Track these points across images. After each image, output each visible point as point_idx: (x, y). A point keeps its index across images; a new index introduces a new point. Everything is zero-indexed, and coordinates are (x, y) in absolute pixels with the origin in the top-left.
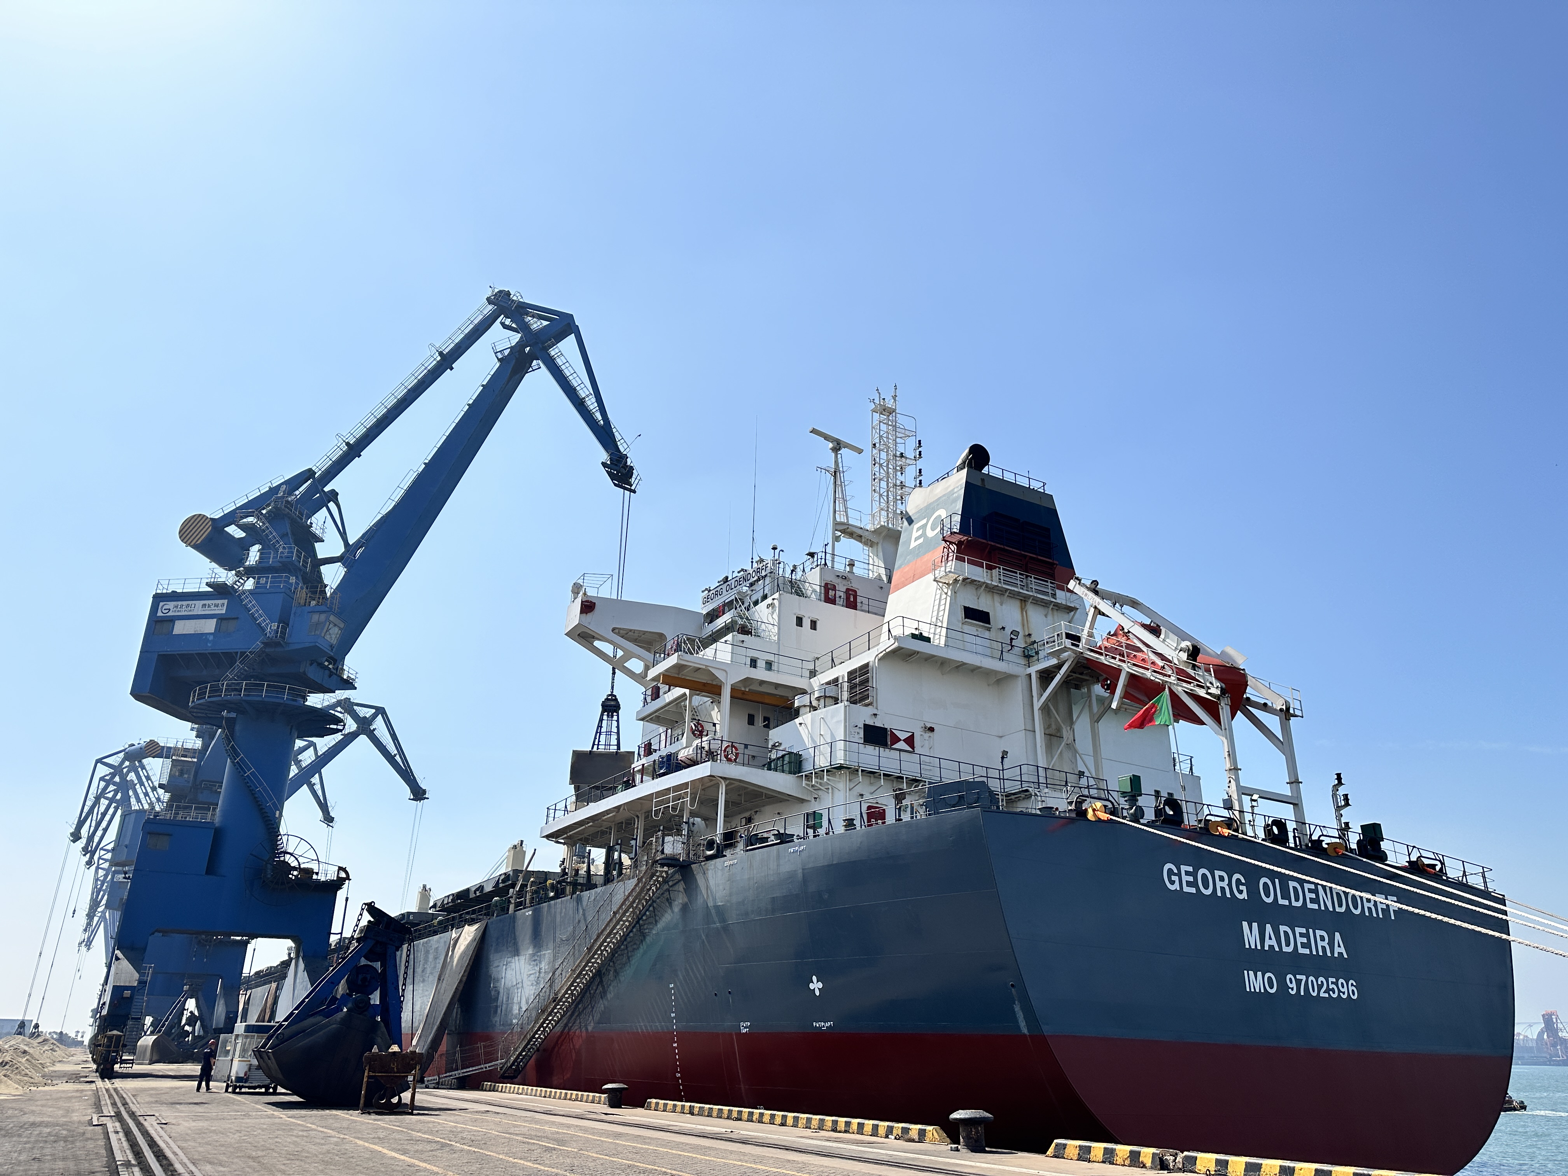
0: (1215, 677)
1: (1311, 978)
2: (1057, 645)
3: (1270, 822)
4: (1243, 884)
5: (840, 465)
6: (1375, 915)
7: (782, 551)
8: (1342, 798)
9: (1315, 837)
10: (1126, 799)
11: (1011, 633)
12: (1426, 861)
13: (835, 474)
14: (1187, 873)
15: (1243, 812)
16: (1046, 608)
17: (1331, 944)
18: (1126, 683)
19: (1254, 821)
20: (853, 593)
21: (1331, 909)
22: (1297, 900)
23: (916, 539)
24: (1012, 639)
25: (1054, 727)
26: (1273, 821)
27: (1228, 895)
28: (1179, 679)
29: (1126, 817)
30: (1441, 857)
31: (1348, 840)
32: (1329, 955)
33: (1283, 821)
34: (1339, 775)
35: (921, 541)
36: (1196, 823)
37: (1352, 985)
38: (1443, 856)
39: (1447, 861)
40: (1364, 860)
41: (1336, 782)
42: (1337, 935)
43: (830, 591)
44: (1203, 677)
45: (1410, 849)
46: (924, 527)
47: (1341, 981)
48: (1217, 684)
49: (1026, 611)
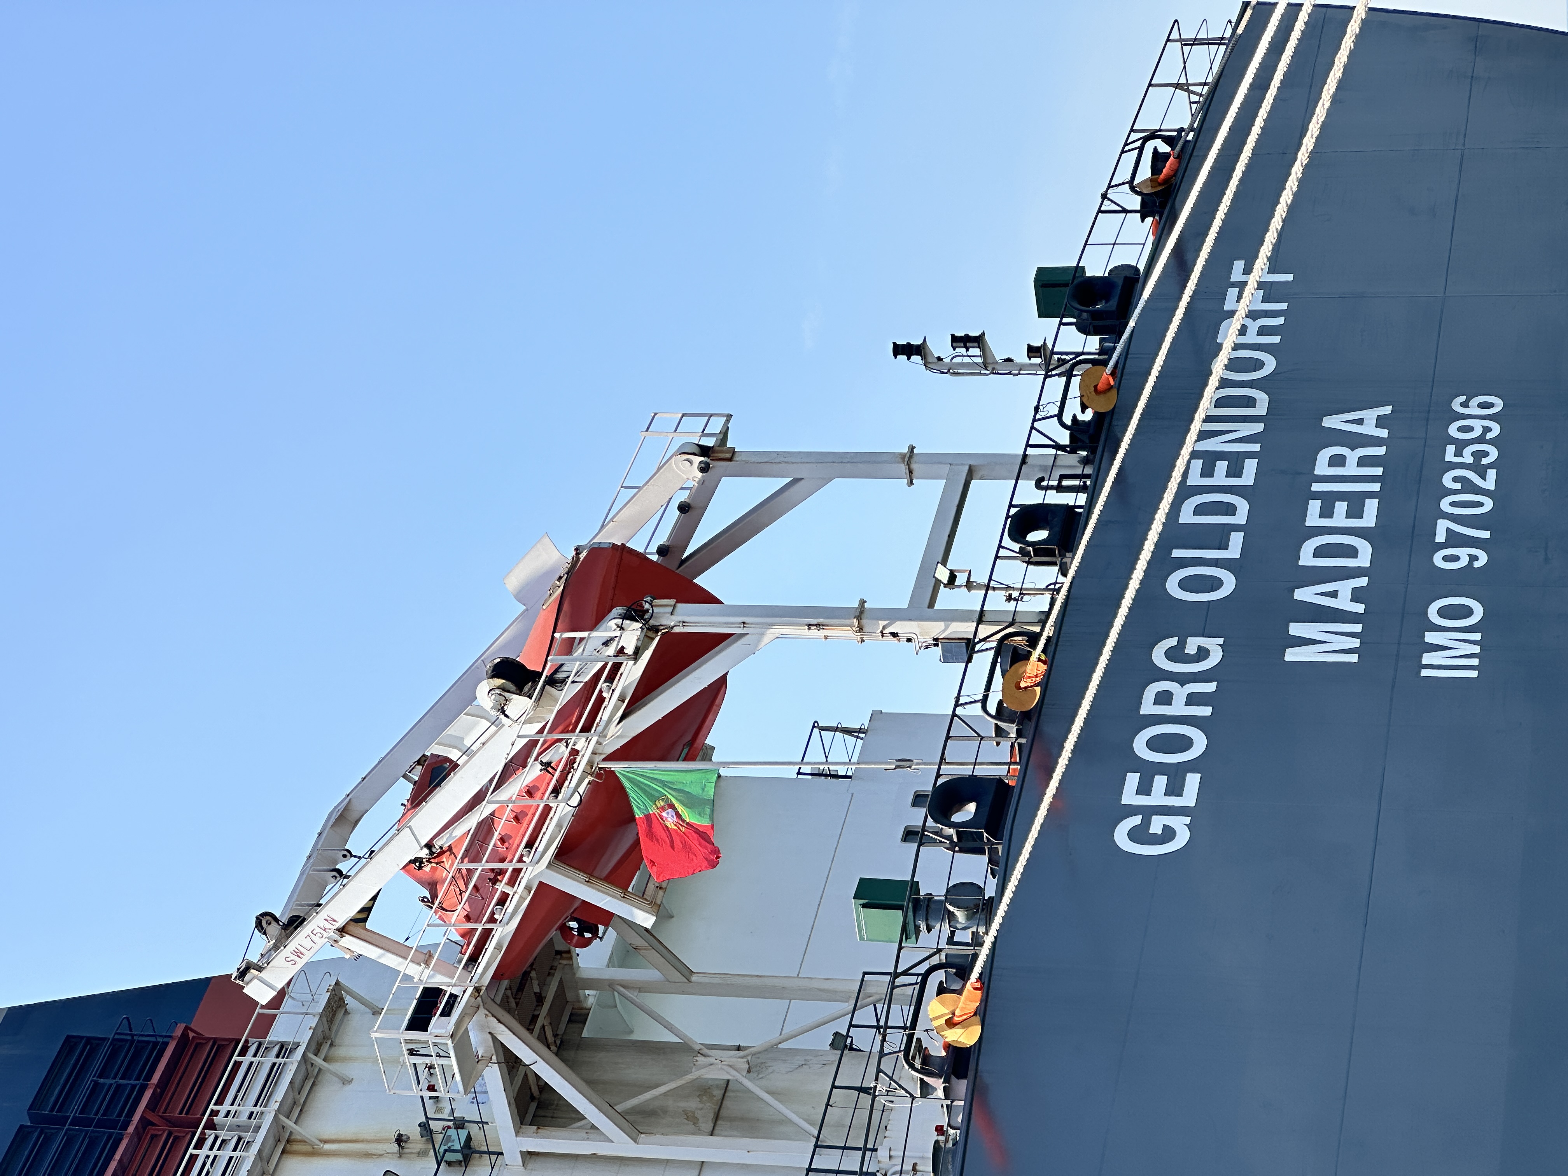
0: (591, 629)
1: (1445, 505)
2: (442, 1061)
3: (1016, 547)
4: (1182, 644)
6: (1281, 321)
8: (963, 351)
9: (1064, 438)
10: (923, 927)
12: (1145, 172)
14: (1144, 789)
15: (982, 611)
16: (326, 1078)
17: (1355, 441)
18: (582, 876)
19: (1009, 588)
21: (1259, 427)
22: (1230, 509)
25: (692, 1104)
26: (1013, 538)
27: (1211, 687)
28: (586, 729)
29: (975, 935)
30: (1134, 136)
31: (1078, 354)
32: (1381, 451)
33: (1013, 511)
34: (898, 350)
36: (1006, 745)
37: (1465, 405)
39: (1148, 122)
40: (1132, 324)
41: (916, 358)
42: (1331, 422)
44: (586, 662)
47: (1452, 431)
48: (610, 626)
49: (326, 1142)
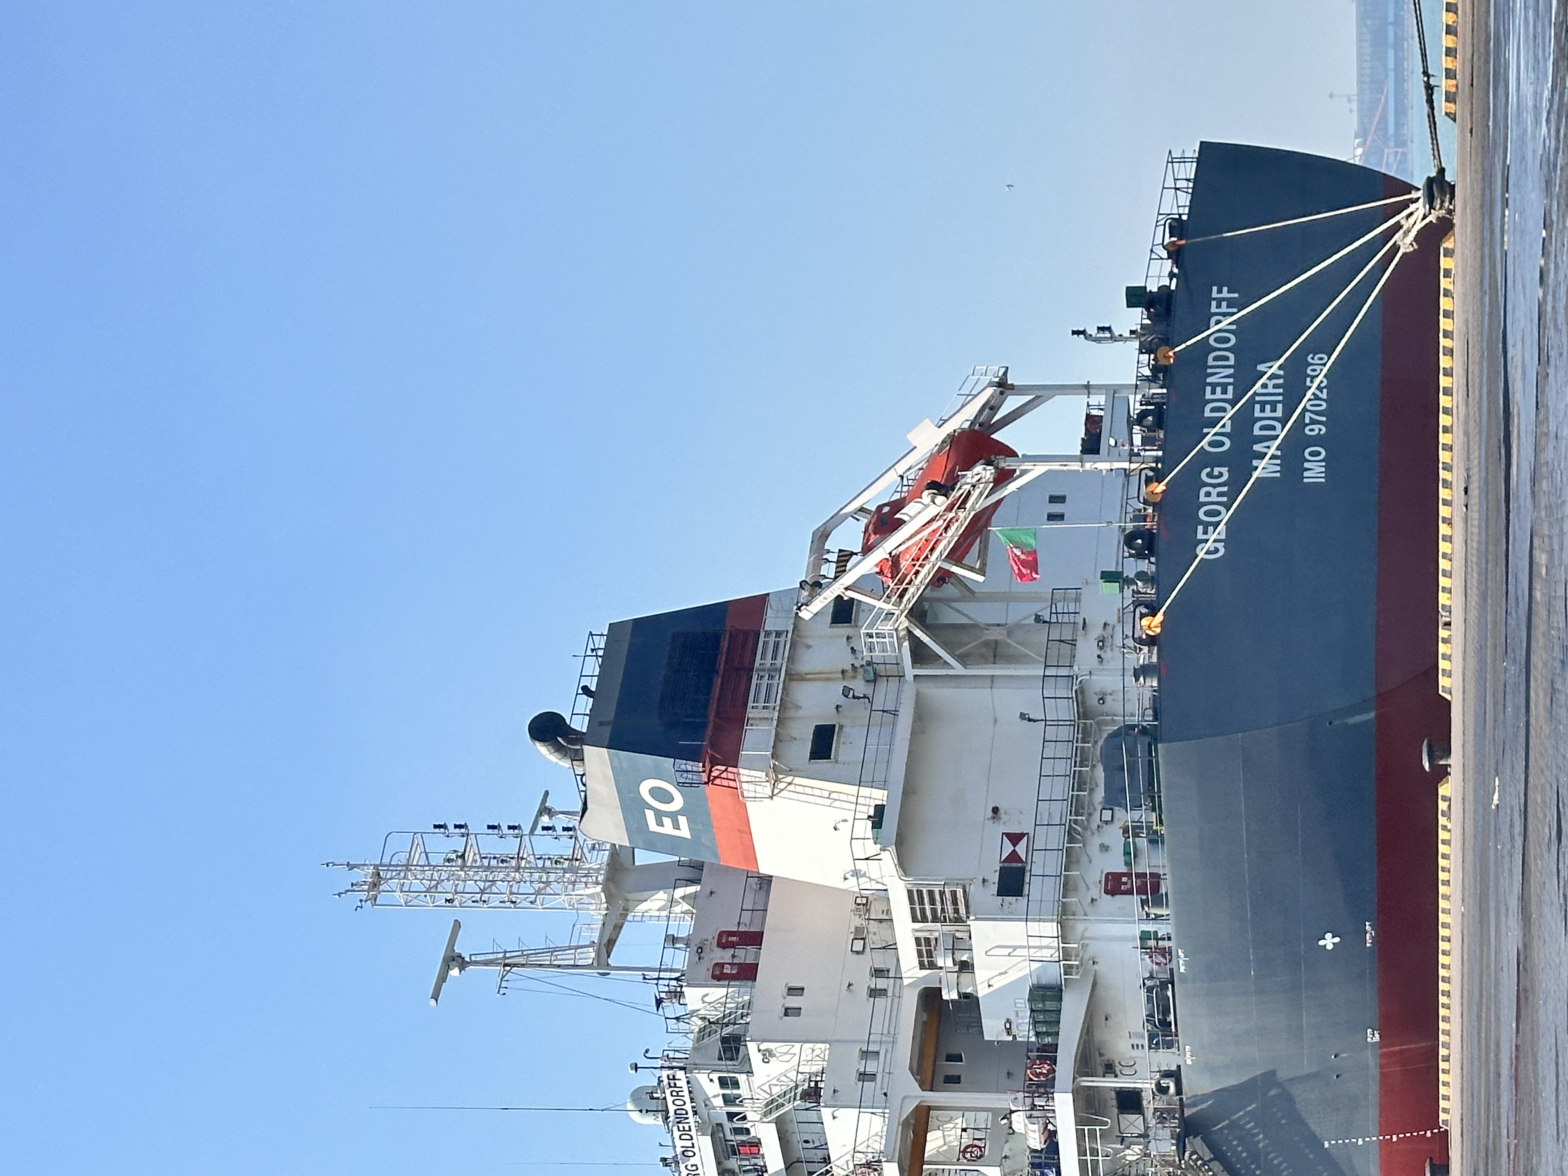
1: (1308, 406)
3: (1140, 428)
4: (1212, 470)
5: (492, 957)
7: (647, 1051)
8: (1101, 333)
10: (1125, 588)
11: (847, 697)
12: (1168, 240)
13: (506, 965)
14: (1205, 532)
20: (724, 936)
21: (1232, 371)
22: (1224, 410)
23: (677, 826)
24: (854, 697)
25: (983, 650)
27: (1225, 489)
30: (1161, 217)
34: (1074, 333)
35: (683, 820)
37: (1312, 359)
38: (1159, 214)
41: (1082, 336)
42: (1260, 367)
43: (725, 971)
45: (1154, 256)
46: (659, 815)
47: (1309, 372)
49: (806, 674)
